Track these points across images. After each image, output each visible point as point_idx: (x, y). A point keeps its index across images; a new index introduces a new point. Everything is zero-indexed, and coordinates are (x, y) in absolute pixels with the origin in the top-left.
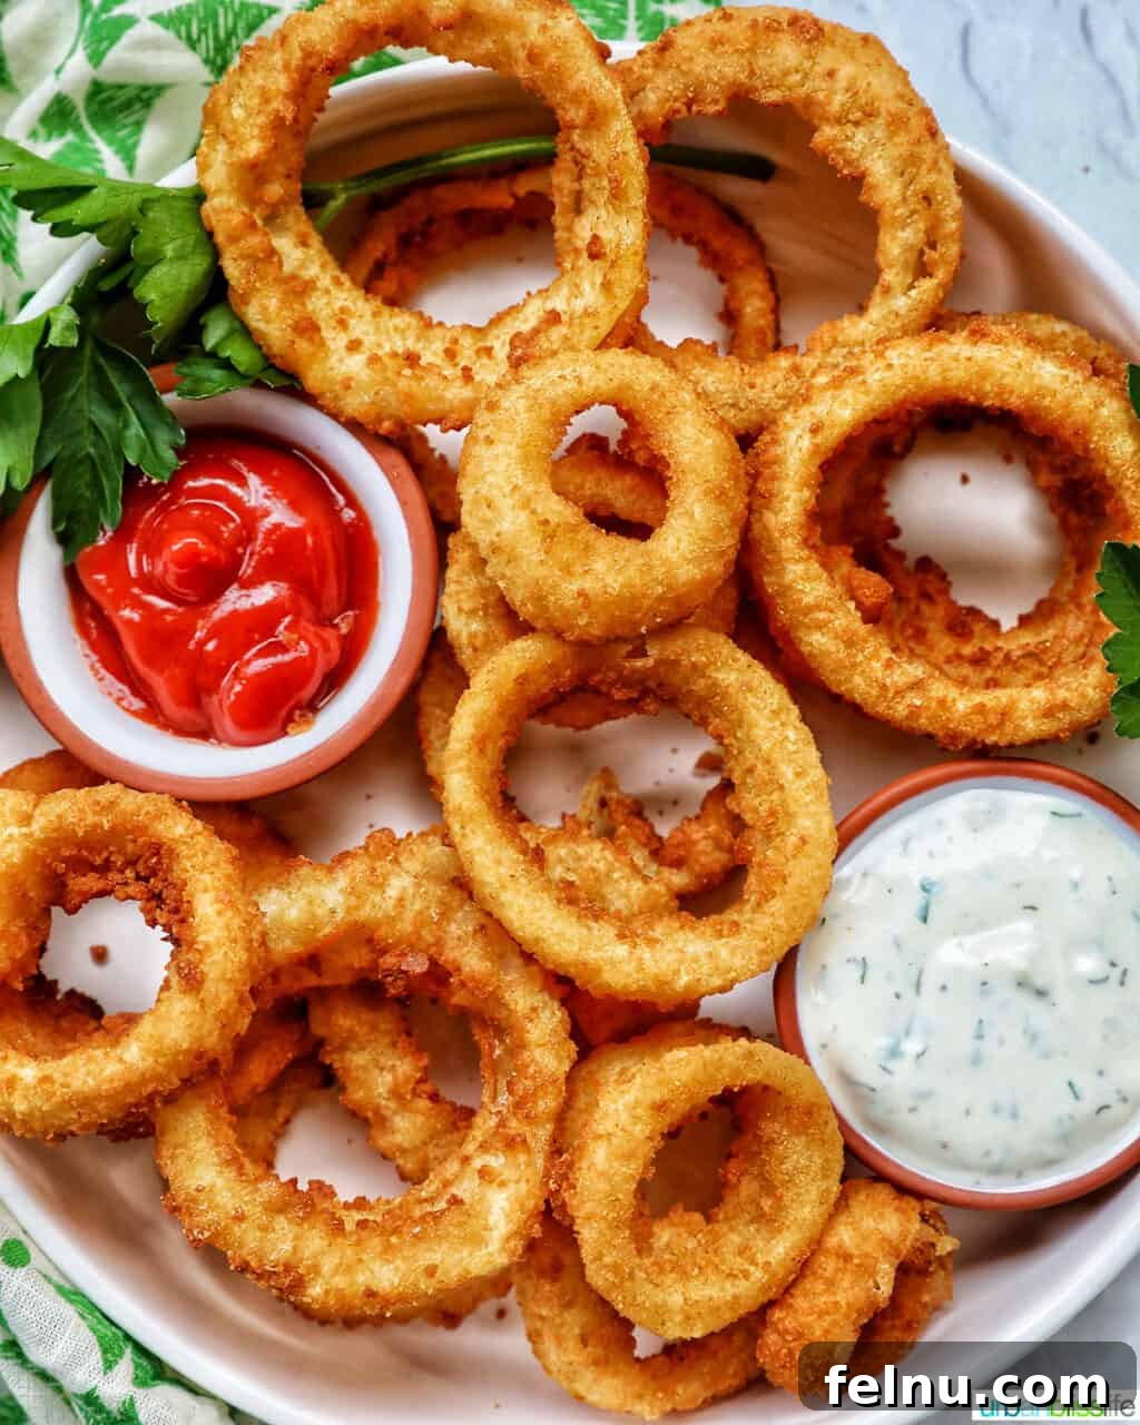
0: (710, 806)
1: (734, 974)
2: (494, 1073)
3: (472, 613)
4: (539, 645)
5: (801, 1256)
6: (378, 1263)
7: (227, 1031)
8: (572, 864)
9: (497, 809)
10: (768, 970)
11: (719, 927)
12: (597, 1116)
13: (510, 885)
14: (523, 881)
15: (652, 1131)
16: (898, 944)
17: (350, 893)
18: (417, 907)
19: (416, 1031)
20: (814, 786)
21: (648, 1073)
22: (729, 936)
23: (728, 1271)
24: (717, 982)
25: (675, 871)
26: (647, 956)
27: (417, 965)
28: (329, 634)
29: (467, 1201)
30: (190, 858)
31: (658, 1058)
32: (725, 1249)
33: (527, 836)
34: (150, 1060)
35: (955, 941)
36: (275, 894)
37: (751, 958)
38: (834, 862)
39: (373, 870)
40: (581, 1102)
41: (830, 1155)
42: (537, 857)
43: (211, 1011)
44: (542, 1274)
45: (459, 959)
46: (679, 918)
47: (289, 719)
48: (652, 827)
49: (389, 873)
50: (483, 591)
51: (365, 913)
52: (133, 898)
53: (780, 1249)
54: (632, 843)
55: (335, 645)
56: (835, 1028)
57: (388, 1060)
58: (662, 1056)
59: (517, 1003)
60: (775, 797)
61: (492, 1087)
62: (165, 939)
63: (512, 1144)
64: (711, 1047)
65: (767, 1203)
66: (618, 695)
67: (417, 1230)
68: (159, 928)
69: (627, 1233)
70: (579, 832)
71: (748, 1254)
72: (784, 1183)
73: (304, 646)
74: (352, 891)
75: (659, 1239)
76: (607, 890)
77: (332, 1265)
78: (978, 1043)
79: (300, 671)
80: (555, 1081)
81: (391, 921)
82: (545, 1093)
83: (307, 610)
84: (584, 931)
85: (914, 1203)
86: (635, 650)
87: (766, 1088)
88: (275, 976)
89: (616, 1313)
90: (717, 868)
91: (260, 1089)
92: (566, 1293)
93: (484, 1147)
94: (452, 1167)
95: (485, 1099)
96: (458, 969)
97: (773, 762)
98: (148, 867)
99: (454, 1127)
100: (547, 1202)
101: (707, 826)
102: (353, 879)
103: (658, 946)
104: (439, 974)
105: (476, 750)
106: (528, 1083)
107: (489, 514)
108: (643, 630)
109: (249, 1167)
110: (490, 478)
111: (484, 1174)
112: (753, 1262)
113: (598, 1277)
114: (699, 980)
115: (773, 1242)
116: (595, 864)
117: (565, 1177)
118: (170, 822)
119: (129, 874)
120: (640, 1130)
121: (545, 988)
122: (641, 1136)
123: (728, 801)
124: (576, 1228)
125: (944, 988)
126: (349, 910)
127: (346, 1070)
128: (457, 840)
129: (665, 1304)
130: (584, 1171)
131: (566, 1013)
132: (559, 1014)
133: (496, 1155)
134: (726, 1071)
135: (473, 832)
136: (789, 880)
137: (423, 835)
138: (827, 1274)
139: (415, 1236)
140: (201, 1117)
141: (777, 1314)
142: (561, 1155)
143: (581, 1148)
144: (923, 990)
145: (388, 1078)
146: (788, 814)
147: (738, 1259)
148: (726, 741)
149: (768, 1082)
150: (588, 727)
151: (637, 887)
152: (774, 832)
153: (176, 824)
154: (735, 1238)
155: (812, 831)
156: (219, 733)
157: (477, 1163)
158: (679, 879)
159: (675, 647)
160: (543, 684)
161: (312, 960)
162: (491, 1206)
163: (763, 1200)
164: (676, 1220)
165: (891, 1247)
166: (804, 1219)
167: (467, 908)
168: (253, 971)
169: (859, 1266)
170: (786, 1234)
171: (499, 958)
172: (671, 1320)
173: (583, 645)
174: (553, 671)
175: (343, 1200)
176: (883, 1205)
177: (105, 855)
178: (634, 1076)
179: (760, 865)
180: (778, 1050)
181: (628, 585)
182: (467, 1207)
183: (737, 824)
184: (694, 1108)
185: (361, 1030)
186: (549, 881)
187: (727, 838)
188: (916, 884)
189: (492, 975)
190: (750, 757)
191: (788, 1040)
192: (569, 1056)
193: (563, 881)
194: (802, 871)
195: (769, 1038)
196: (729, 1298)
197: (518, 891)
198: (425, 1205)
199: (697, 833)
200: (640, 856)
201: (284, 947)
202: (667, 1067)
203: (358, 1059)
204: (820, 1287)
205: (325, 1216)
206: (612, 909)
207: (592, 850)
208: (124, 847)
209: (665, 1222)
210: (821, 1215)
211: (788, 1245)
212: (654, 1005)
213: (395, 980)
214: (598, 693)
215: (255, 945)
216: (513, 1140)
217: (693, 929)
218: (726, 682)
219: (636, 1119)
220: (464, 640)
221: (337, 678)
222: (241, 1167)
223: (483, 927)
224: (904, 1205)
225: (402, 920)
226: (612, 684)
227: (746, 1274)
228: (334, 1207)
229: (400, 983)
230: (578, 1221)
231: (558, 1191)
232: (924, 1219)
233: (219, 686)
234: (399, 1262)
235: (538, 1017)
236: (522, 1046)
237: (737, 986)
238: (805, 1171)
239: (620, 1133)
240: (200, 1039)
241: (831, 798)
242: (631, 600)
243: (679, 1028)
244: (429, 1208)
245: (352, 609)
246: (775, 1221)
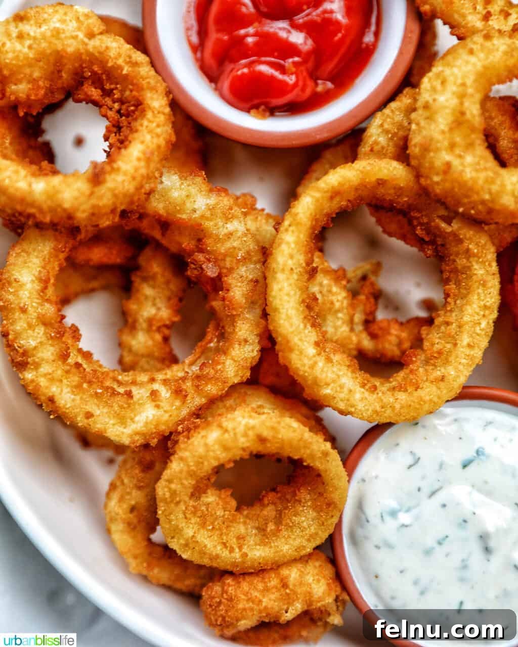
0: (412, 324)
1: (353, 410)
2: (203, 353)
3: (387, 132)
4: (404, 173)
5: (265, 565)
6: (69, 389)
7: (94, 218)
8: (325, 290)
9: (313, 233)
10: (371, 422)
11: (366, 382)
12: (229, 416)
13: (287, 272)
14: (295, 277)
15: (248, 447)
16: (441, 466)
17: (210, 209)
18: (235, 244)
19: (184, 302)
20: (472, 358)
21: (271, 418)
22: (367, 390)
23: (224, 541)
24: (342, 406)
25: (369, 338)
26: (320, 364)
27: (211, 271)
28: (310, 84)
29: (135, 399)
30: (150, 121)
31: (282, 416)
32: (233, 529)
33: (316, 260)
34: (44, 198)
35: (469, 489)
36: (175, 178)
37: (368, 410)
38: (448, 401)
39: (231, 209)
40: (229, 402)
41: (320, 533)
42: (312, 273)
43: (94, 201)
44: (140, 462)
45: (232, 286)
46: (351, 361)
47: (256, 107)
48: (376, 309)
49: (237, 217)
50: (400, 126)
51: (208, 224)
52: (108, 119)
53: (258, 553)
54: (360, 308)
55: (308, 92)
56: (376, 477)
57: (161, 304)
58: (284, 416)
59: (240, 331)
60: (449, 346)
61: (195, 358)
62: (105, 151)
63: (179, 393)
64: (311, 434)
65: (271, 527)
66: (419, 231)
67: (100, 391)
68: (107, 143)
69: (193, 482)
70: (342, 280)
71: (241, 541)
72: (287, 525)
73: (294, 78)
74: (212, 209)
75: (207, 497)
76: (330, 318)
77: (46, 372)
78: (435, 545)
79: (281, 88)
80: (225, 382)
81: (218, 240)
82: (215, 384)
83: (310, 65)
84: (302, 326)
85: (339, 589)
86: (448, 217)
87: (319, 475)
88: (142, 216)
89: (156, 513)
90: (390, 354)
91: (91, 263)
92: (143, 482)
93: (165, 382)
94: (143, 378)
95: (187, 361)
96: (228, 290)
97: (462, 329)
98: (127, 110)
99: (162, 360)
100: (171, 433)
101: (403, 331)
102: (217, 204)
103: (330, 365)
104: (217, 284)
105: (329, 194)
106: (212, 372)
107: (439, 87)
108: (461, 210)
109: (50, 291)
110: (455, 70)
111: (154, 394)
112: (240, 548)
113: (162, 490)
114: (335, 398)
115: (258, 547)
116: (335, 301)
117: (189, 430)
118: (155, 96)
119: (116, 106)
120: (243, 442)
121: (260, 336)
122: (241, 445)
123: (424, 328)
124: (172, 458)
125: (444, 506)
126: (202, 216)
127: (138, 291)
128: (282, 229)
129: (181, 530)
130: (200, 436)
131: (259, 356)
132: (255, 353)
133: (167, 391)
134: (308, 451)
135: (293, 232)
136: (419, 390)
137: (269, 216)
138: (269, 585)
139: (96, 393)
140: (48, 248)
141: (229, 581)
142: (197, 418)
143: (208, 424)
144: (433, 498)
145: (153, 311)
146: (447, 359)
147: (235, 540)
148: (449, 300)
149: (323, 474)
150: (390, 235)
151: (345, 329)
152: (432, 362)
153: (157, 100)
154: (242, 529)
155: (450, 377)
156: (219, 85)
157: (156, 386)
158: (367, 343)
159: (467, 233)
160: (388, 194)
161: (165, 224)
162: (143, 411)
163: (270, 524)
164: (223, 496)
165: (309, 599)
166: (282, 551)
167: (258, 266)
168: (132, 202)
169: (288, 594)
170: (267, 549)
171: (252, 303)
172: (179, 539)
173: (424, 192)
174: (399, 190)
175: (80, 346)
176: (324, 577)
177: (113, 86)
178: (263, 413)
179: (411, 371)
180: (341, 463)
181: (475, 180)
182: (132, 402)
183: (418, 343)
184: (278, 453)
185: (160, 279)
186: (307, 288)
187: (406, 345)
188: (476, 447)
189: (241, 308)
190: (453, 317)
191: (350, 462)
192: (242, 377)
193: (313, 294)
194: (428, 392)
195: (341, 452)
196: (214, 554)
197: (288, 279)
198: (115, 383)
199: (395, 330)
200: (358, 317)
201: (157, 206)
202: (282, 424)
203: (148, 290)
204: (260, 586)
205: (64, 346)
206: (324, 329)
207: (340, 293)
208: (125, 91)
209: (218, 492)
210: (290, 555)
211: (263, 555)
212: (303, 389)
213: (195, 269)
214: (410, 222)
215: (143, 191)
216: (181, 391)
217: (353, 372)
218: (475, 272)
219: (245, 435)
220: (371, 141)
221: (295, 108)
222: (46, 288)
223: (257, 281)
224: (333, 586)
225: (223, 243)
226: (421, 224)
227: (232, 550)
228: (72, 346)
229: (196, 272)
230: (176, 456)
231: (179, 433)
232: (337, 600)
233: (238, 61)
234: (78, 398)
235: (244, 346)
236: (225, 353)
237: (349, 416)
238: (303, 530)
239: (232, 434)
240: (77, 210)
241: (474, 371)
242: (468, 189)
243: (304, 410)
244: (115, 386)
245: (333, 83)
246: (267, 538)
